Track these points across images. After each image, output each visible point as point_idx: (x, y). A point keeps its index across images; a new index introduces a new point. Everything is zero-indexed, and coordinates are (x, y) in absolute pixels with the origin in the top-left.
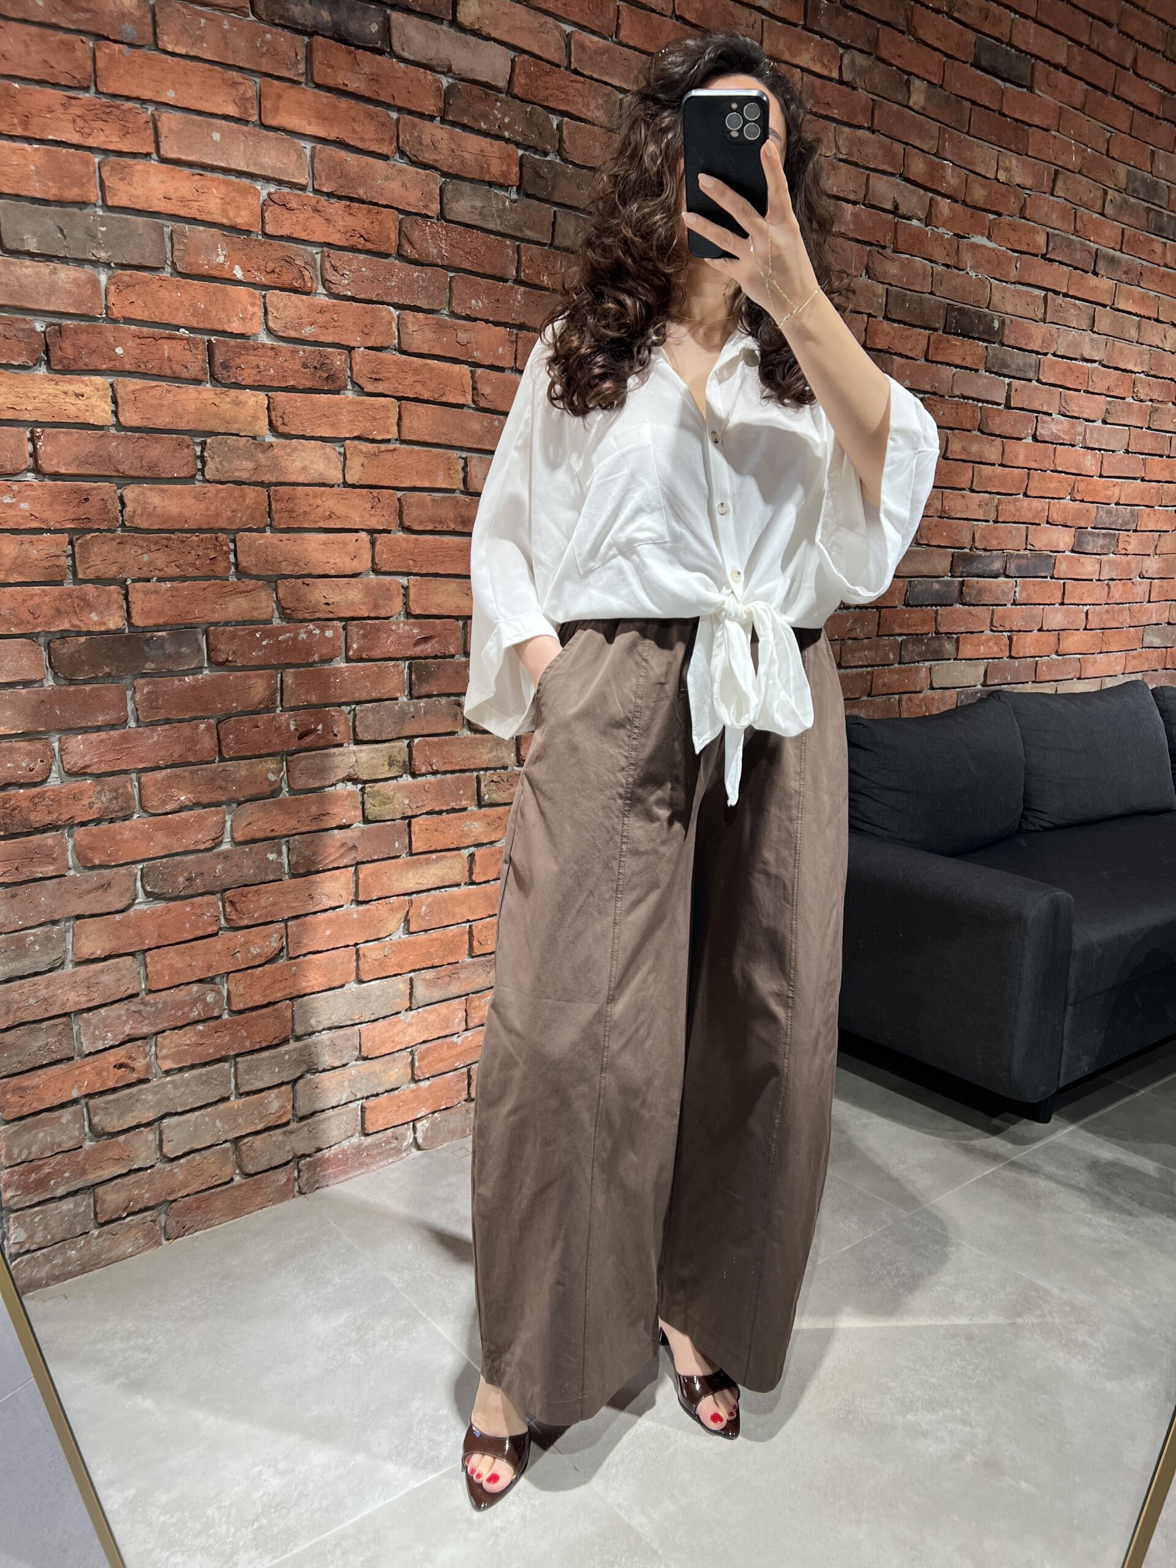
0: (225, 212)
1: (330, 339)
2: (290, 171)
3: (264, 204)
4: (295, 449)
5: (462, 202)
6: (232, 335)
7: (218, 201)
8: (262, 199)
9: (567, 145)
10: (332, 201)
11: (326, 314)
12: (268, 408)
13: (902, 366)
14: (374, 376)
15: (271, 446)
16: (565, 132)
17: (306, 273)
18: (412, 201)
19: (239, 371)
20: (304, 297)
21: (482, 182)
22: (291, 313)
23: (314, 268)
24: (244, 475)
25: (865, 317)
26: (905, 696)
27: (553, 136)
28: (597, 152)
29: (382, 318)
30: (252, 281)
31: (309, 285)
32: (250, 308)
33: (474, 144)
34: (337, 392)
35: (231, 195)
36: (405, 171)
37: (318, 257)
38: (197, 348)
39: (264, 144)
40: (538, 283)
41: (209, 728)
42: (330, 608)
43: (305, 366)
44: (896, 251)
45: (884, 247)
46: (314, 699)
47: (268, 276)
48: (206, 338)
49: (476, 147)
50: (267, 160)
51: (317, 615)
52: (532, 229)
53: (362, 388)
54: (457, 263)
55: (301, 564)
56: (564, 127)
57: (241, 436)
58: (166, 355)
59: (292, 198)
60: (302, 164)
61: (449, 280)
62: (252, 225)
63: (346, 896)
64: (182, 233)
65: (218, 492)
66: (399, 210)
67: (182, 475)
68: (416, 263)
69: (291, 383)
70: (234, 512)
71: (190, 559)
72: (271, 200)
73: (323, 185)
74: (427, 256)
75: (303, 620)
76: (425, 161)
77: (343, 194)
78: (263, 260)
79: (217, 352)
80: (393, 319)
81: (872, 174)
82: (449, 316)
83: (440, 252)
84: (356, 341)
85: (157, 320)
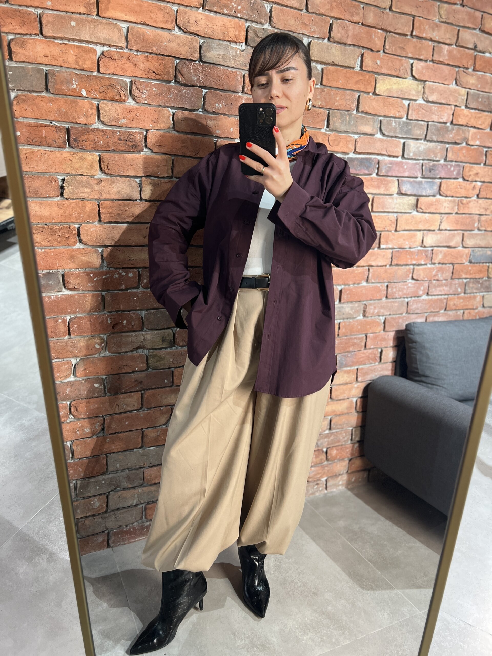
0: (77, 62)
1: (135, 126)
2: (114, 40)
3: (99, 57)
4: (113, 182)
5: (212, 52)
6: (80, 123)
7: (74, 57)
8: (99, 55)
9: (274, 20)
10: (139, 54)
11: (132, 113)
12: (100, 161)
13: (475, 133)
14: (159, 145)
15: (101, 181)
16: (273, 13)
17: (122, 92)
18: (183, 52)
19: (83, 143)
20: (120, 105)
21: (225, 40)
22: (113, 113)
23: (127, 90)
24: (85, 195)
25: (453, 107)
26: (466, 312)
27: (266, 15)
28: (292, 22)
29: (164, 114)
30: (92, 96)
31: (123, 98)
32: (90, 111)
33: (220, 20)
34: (139, 152)
35: (80, 53)
36: (180, 37)
37: (129, 84)
38: (61, 131)
39: (100, 27)
41: (64, 321)
42: (131, 262)
43: (120, 139)
44: (475, 70)
45: (467, 68)
46: (122, 307)
47: (100, 94)
48: (67, 126)
49: (221, 23)
50: (102, 35)
51: (124, 266)
53: (153, 151)
54: (208, 84)
55: (116, 240)
56: (273, 10)
57: (84, 176)
58: (44, 135)
59: (115, 53)
60: (121, 36)
61: (204, 94)
62: (93, 69)
63: (137, 406)
64: (54, 74)
65: (70, 204)
66: (175, 58)
67: (52, 195)
68: (185, 85)
69: (113, 148)
70: (80, 214)
71: (55, 237)
72: (103, 55)
73: (133, 47)
74: (191, 81)
75: (116, 268)
76: (191, 31)
77: (144, 51)
78: (98, 86)
79: (71, 133)
80: (170, 114)
81: (461, 29)
82: (202, 112)
83: (198, 79)
84: (149, 126)
85: (39, 118)
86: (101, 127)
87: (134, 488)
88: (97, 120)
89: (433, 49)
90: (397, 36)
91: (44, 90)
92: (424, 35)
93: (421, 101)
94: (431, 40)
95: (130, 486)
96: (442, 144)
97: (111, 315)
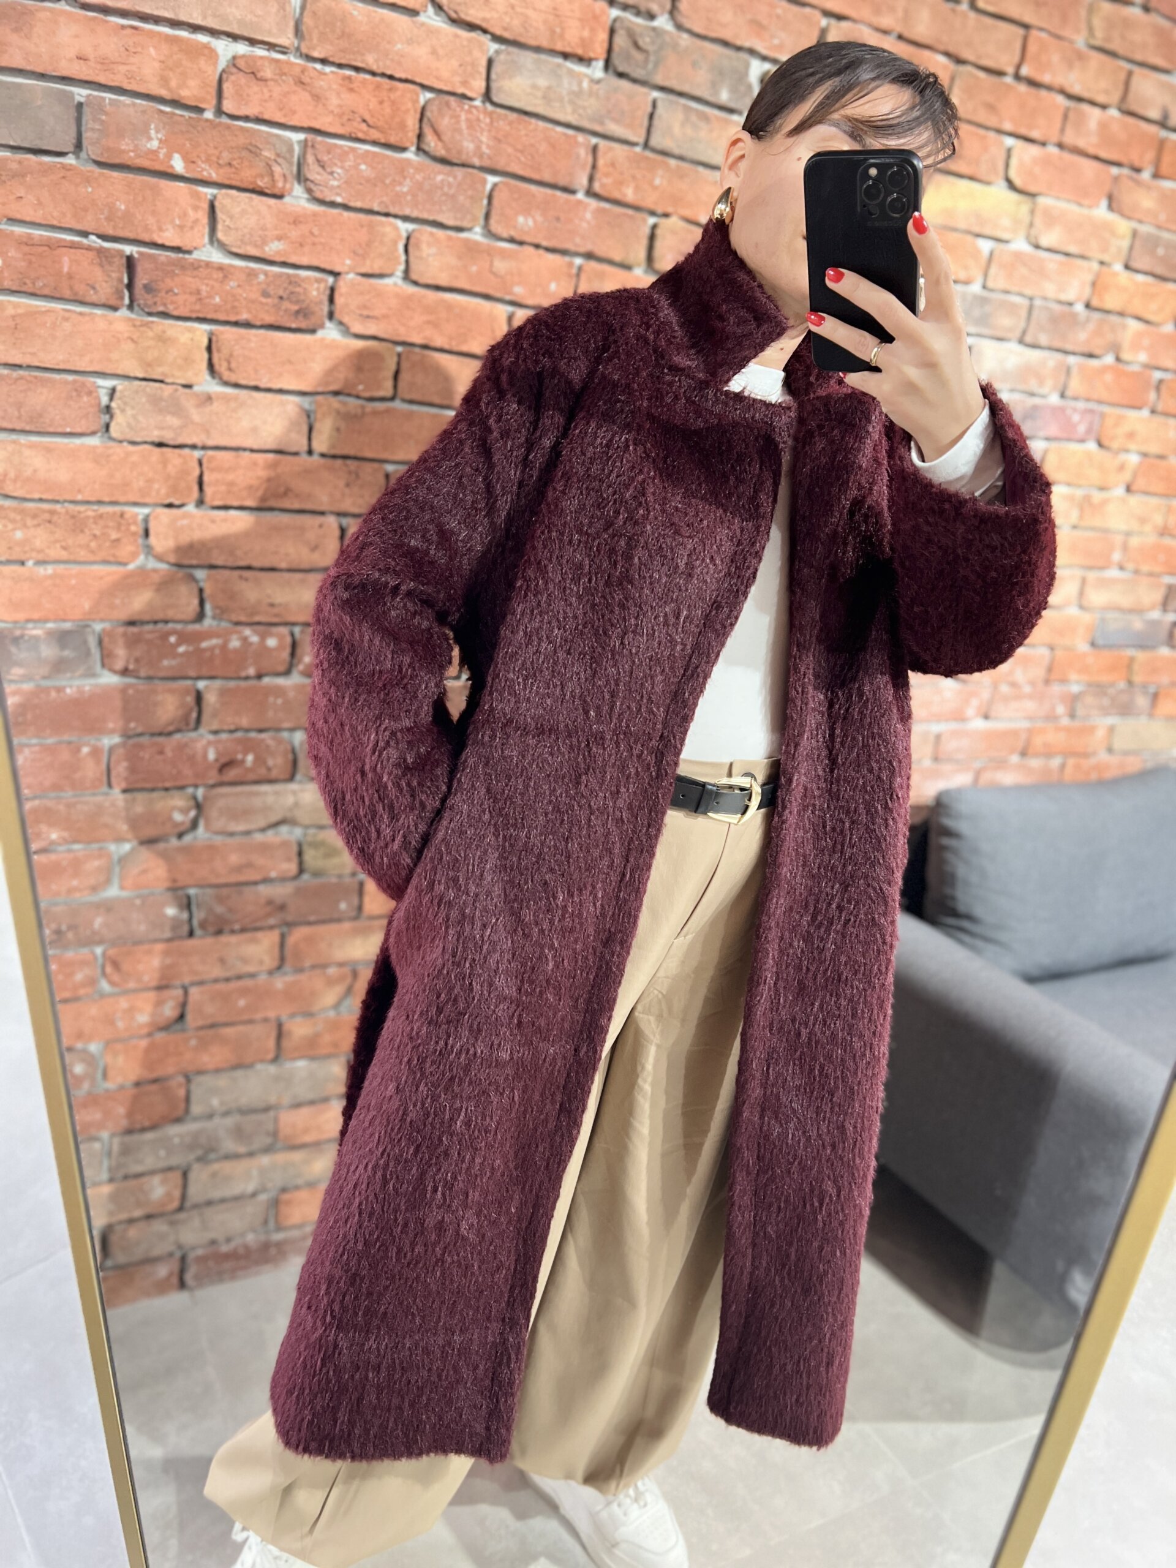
0: (164, 81)
1: (305, 261)
2: (266, 26)
3: (223, 71)
4: (243, 405)
5: (518, 80)
6: (163, 247)
7: (156, 65)
8: (222, 64)
9: (684, 6)
10: (328, 69)
11: (300, 226)
12: (209, 349)
13: (1138, 333)
14: (365, 313)
15: (209, 398)
17: (277, 169)
18: (444, 74)
19: (170, 296)
20: (272, 201)
21: (553, 52)
22: (251, 222)
23: (291, 163)
24: (168, 437)
25: (1095, 266)
29: (383, 235)
30: (198, 176)
31: (280, 184)
32: (191, 212)
34: (313, 331)
35: (175, 57)
36: (439, 33)
37: (297, 149)
38: (110, 263)
40: (616, 195)
41: (96, 752)
42: (276, 610)
43: (265, 294)
44: (1156, 175)
45: (1140, 170)
46: (244, 722)
47: (222, 171)
48: (128, 249)
50: (234, 10)
51: (257, 619)
52: (616, 121)
53: (347, 329)
54: (501, 165)
55: (239, 553)
57: (167, 384)
58: (65, 270)
59: (267, 64)
60: (285, 17)
61: (488, 187)
62: (204, 100)
63: (270, 962)
64: (100, 106)
65: (128, 454)
66: (424, 87)
67: (78, 430)
68: (444, 161)
69: (244, 316)
70: (150, 481)
71: (83, 539)
72: (234, 65)
73: (314, 49)
74: (459, 152)
75: (238, 623)
76: (469, 19)
77: (343, 61)
78: (216, 148)
79: (139, 270)
80: (399, 236)
81: (1137, 70)
82: (484, 235)
83: (478, 148)
84: (343, 264)
85: (55, 223)
86: (217, 257)
87: (251, 1154)
88: (206, 239)
89: (1065, 117)
90: (982, 75)
91: (72, 149)
92: (1046, 78)
93: (1021, 245)
94: (1062, 92)
95: (242, 1149)
96: (1059, 356)
97: (219, 741)
